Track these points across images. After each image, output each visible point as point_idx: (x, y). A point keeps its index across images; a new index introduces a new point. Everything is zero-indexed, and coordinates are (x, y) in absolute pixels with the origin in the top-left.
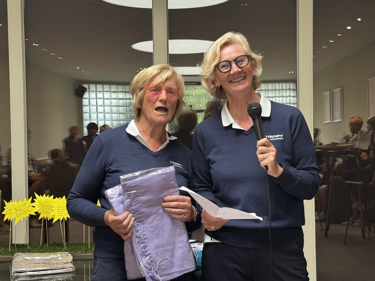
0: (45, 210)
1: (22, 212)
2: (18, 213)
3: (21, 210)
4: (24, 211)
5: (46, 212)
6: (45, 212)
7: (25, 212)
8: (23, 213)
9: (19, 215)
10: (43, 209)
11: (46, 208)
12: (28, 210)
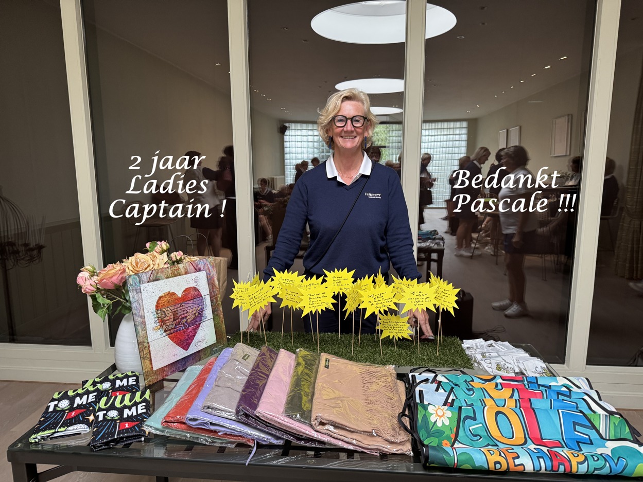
0: (289, 296)
1: (258, 299)
2: (253, 302)
3: (257, 297)
4: (260, 298)
5: (291, 300)
6: (289, 299)
7: (262, 300)
8: (260, 301)
9: (254, 304)
10: (287, 295)
11: (291, 293)
12: (267, 297)
